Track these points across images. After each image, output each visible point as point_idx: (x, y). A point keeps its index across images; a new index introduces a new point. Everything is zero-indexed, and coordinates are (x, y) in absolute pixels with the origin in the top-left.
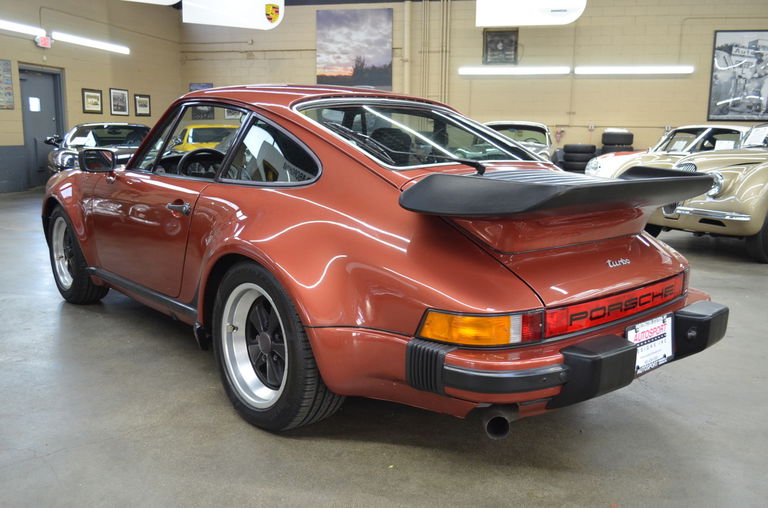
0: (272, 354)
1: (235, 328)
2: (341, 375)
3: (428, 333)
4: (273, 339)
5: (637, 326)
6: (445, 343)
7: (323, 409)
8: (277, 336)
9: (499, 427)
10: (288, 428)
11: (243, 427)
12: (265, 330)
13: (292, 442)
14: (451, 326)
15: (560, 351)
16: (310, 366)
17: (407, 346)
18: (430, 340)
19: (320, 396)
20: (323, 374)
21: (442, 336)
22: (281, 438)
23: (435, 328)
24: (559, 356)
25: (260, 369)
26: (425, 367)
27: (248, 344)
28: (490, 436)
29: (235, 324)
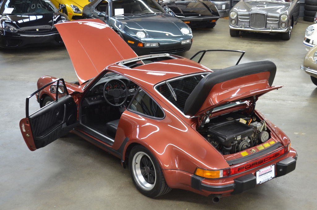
0: (150, 173)
1: (137, 164)
2: (172, 183)
3: (197, 174)
4: (150, 169)
5: (260, 170)
6: (202, 177)
7: (166, 191)
8: (152, 168)
9: (217, 200)
10: (156, 196)
11: (140, 195)
12: (148, 166)
13: (157, 201)
14: (204, 173)
15: (234, 180)
16: (163, 180)
17: (192, 177)
18: (198, 176)
19: (166, 188)
20: (167, 182)
21: (201, 175)
22: (153, 200)
23: (199, 173)
24: (233, 181)
25: (145, 177)
26: (196, 183)
27: (141, 169)
28: (214, 202)
29: (137, 162)
